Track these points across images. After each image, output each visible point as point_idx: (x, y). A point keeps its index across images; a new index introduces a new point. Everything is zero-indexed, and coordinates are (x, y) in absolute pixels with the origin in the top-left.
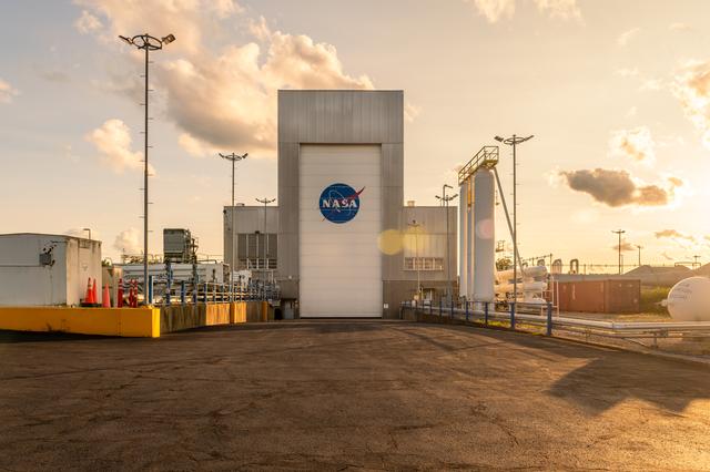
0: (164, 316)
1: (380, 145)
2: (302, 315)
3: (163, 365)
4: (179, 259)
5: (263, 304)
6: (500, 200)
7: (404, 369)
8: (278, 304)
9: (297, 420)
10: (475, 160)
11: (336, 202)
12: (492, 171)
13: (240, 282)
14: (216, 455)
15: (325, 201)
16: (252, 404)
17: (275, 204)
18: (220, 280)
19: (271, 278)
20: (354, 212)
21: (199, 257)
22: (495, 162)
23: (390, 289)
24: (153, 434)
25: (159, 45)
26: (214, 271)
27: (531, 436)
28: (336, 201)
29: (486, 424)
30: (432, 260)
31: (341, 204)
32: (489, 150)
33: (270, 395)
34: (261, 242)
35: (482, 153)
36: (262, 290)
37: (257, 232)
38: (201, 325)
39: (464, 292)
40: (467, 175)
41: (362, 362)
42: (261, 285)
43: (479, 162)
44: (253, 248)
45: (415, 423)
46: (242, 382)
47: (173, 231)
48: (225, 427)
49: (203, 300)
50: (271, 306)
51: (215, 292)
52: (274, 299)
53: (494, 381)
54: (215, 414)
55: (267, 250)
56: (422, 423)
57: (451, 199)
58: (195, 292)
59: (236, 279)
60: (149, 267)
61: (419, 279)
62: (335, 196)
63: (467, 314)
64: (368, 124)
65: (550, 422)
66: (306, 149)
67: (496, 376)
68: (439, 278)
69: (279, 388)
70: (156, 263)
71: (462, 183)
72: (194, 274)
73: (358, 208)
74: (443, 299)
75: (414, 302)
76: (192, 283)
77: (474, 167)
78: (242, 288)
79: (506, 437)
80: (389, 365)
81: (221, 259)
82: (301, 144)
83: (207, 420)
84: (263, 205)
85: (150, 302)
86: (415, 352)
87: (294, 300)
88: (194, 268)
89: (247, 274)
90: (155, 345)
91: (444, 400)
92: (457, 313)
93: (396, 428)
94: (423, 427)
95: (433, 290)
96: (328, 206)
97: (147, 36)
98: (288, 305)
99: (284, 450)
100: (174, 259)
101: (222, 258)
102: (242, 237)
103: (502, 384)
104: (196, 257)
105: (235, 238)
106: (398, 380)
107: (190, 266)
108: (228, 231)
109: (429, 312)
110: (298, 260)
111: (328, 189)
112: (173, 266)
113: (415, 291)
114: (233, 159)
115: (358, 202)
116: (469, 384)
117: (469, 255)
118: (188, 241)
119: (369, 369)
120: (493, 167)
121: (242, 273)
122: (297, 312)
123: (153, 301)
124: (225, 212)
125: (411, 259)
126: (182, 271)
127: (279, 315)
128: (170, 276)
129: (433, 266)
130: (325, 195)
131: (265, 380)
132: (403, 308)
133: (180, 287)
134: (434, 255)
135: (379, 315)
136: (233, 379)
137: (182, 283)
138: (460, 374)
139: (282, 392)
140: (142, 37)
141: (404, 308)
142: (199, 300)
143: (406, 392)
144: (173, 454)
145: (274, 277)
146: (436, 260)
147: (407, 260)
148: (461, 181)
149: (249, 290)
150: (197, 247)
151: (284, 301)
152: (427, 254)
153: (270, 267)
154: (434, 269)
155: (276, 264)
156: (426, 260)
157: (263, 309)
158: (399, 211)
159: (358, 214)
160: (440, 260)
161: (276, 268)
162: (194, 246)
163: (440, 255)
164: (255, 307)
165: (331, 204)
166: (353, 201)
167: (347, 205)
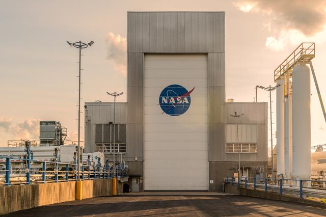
1: (207, 54)
2: (146, 188)
5: (112, 181)
8: (126, 180)
10: (293, 56)
11: (172, 100)
12: (308, 65)
15: (164, 99)
19: (121, 159)
20: (187, 107)
22: (312, 57)
23: (215, 168)
28: (172, 98)
30: (247, 144)
31: (176, 101)
32: (306, 46)
34: (114, 131)
35: (299, 50)
36: (112, 169)
37: (111, 123)
39: (281, 170)
40: (282, 73)
42: (110, 165)
43: (296, 58)
44: (107, 135)
47: (47, 123)
50: (119, 182)
52: (123, 175)
55: (118, 137)
62: (171, 95)
63: (281, 190)
66: (149, 58)
68: (253, 159)
71: (279, 78)
73: (189, 104)
74: (257, 176)
77: (291, 63)
78: (91, 168)
82: (146, 54)
87: (139, 177)
95: (249, 169)
96: (166, 102)
98: (134, 181)
102: (98, 126)
105: (94, 127)
108: (88, 122)
111: (166, 89)
115: (189, 99)
117: (286, 138)
120: (309, 62)
122: (142, 186)
124: (85, 107)
125: (231, 144)
127: (127, 189)
129: (249, 150)
130: (164, 93)
134: (249, 141)
135: (206, 189)
141: (226, 183)
145: (123, 158)
146: (251, 144)
147: (228, 144)
148: (276, 77)
149: (98, 169)
150: (66, 135)
151: (131, 177)
152: (244, 141)
153: (120, 151)
154: (249, 152)
155: (125, 148)
156: (243, 144)
157: (112, 185)
158: (222, 106)
159: (189, 109)
160: (253, 145)
161: (125, 151)
162: (62, 135)
163: (254, 141)
164: (104, 183)
165: (168, 102)
166: (186, 99)
167: (181, 102)
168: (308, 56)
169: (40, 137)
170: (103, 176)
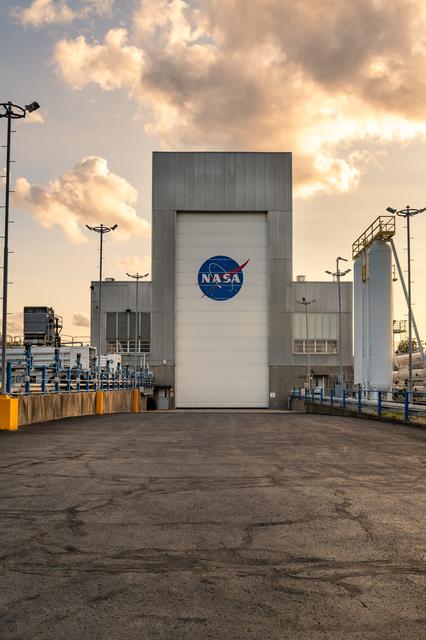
0: (23, 406)
1: (266, 212)
2: (178, 405)
3: (21, 460)
4: (40, 341)
5: (133, 392)
6: (397, 276)
7: (276, 465)
8: (150, 392)
9: (155, 517)
10: (370, 231)
11: (217, 278)
12: (389, 243)
13: (107, 367)
14: (71, 550)
15: (204, 276)
16: (111, 500)
17: (149, 279)
18: (85, 365)
19: (143, 363)
20: (237, 287)
21: (63, 339)
22: (392, 234)
23: (277, 375)
24: (9, 529)
25: (22, 114)
26: (79, 356)
27: (388, 532)
28: (217, 276)
29: (345, 521)
31: (222, 279)
32: (385, 220)
33: (129, 493)
34: (133, 322)
35: (378, 223)
36: (133, 376)
37: (128, 311)
38: (64, 417)
40: (361, 247)
41: (232, 458)
42: (131, 370)
43: (375, 233)
44: (123, 329)
45: (275, 520)
46: (103, 479)
47: (34, 309)
48: (82, 523)
49: (66, 388)
50: (142, 395)
51: (79, 380)
52: (146, 386)
53: (367, 478)
54: (72, 511)
55: (139, 331)
56: (281, 519)
57: (344, 274)
58: (57, 379)
59: (103, 364)
60: (8, 351)
61: (310, 364)
62: (215, 270)
63: (360, 405)
64: (253, 189)
65: (412, 518)
66: (184, 218)
67: (371, 473)
68: (333, 363)
69: (141, 485)
70: (16, 345)
71: (357, 256)
72: (56, 359)
73: (241, 284)
74: (338, 386)
75: (303, 391)
76: (54, 369)
77: (369, 239)
78: (110, 376)
79: (363, 533)
80: (260, 461)
81: (87, 341)
82: (178, 212)
83: (63, 517)
84: (135, 280)
85: (8, 391)
86: (292, 447)
87: (168, 388)
88: (57, 352)
89: (116, 358)
90: (12, 438)
91: (310, 497)
92: (349, 403)
93: (254, 525)
94: (281, 523)
95: (327, 376)
96: (208, 281)
97: (10, 104)
98: (162, 394)
99: (138, 545)
100: (35, 341)
101: (89, 340)
102: (111, 315)
103: (375, 481)
104: (58, 339)
105: (104, 317)
106: (267, 477)
107: (52, 349)
108: (96, 309)
109: (319, 402)
110: (173, 343)
111: (208, 262)
112: (34, 350)
113: (305, 377)
114: (102, 232)
115: (241, 277)
116: (340, 481)
117: (364, 337)
118: (51, 321)
119: (239, 465)
120: (389, 239)
121: (110, 357)
122: (172, 401)
123: (12, 390)
124: (92, 288)
125: (301, 342)
126: (43, 355)
127: (152, 404)
128: (30, 362)
129: (327, 349)
130: (204, 269)
131: (127, 477)
132: (293, 397)
133: (41, 373)
134: (326, 337)
135: (265, 405)
136: (93, 475)
137: (42, 369)
138: (334, 470)
139: (144, 489)
140: (4, 105)
142: (62, 388)
143: (272, 489)
144: (28, 547)
145: (147, 361)
146: (329, 342)
147: (297, 342)
148: (355, 254)
149: (117, 377)
150: (61, 327)
151: (157, 389)
152: (319, 337)
153: (142, 350)
154: (326, 353)
155: (148, 346)
156: (318, 342)
157: (133, 399)
158: (287, 287)
159: (241, 290)
160: (333, 343)
161: (148, 351)
162: (57, 326)
163: (334, 336)
164: (124, 396)
165: (211, 279)
166: (236, 276)
167: (229, 280)
168: (387, 232)
169: (25, 330)
170: (111, 387)
